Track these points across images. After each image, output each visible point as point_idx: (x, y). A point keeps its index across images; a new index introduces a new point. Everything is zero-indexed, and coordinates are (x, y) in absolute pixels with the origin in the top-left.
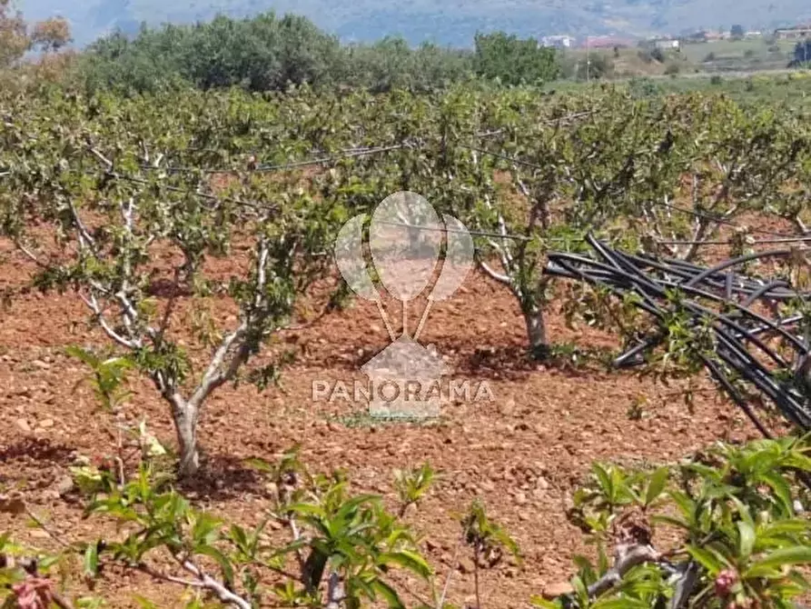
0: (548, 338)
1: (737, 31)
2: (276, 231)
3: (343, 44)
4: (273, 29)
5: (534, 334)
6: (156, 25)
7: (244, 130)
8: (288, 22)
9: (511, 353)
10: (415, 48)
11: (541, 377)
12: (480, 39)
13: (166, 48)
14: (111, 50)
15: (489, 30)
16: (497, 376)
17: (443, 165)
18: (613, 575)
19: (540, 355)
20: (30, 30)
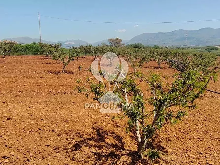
0: (160, 66)
1: (172, 46)
2: (143, 57)
3: (144, 46)
4: (139, 44)
5: (159, 66)
6: (131, 44)
7: (139, 51)
8: (140, 44)
9: (157, 67)
10: (149, 46)
11: (160, 69)
12: (154, 46)
13: (132, 45)
14: (128, 46)
15: (155, 45)
16: (156, 69)
17: (154, 54)
18: (179, 80)
19: (159, 68)
20: (122, 44)
